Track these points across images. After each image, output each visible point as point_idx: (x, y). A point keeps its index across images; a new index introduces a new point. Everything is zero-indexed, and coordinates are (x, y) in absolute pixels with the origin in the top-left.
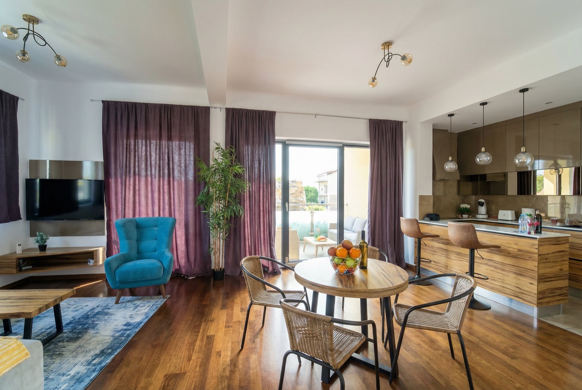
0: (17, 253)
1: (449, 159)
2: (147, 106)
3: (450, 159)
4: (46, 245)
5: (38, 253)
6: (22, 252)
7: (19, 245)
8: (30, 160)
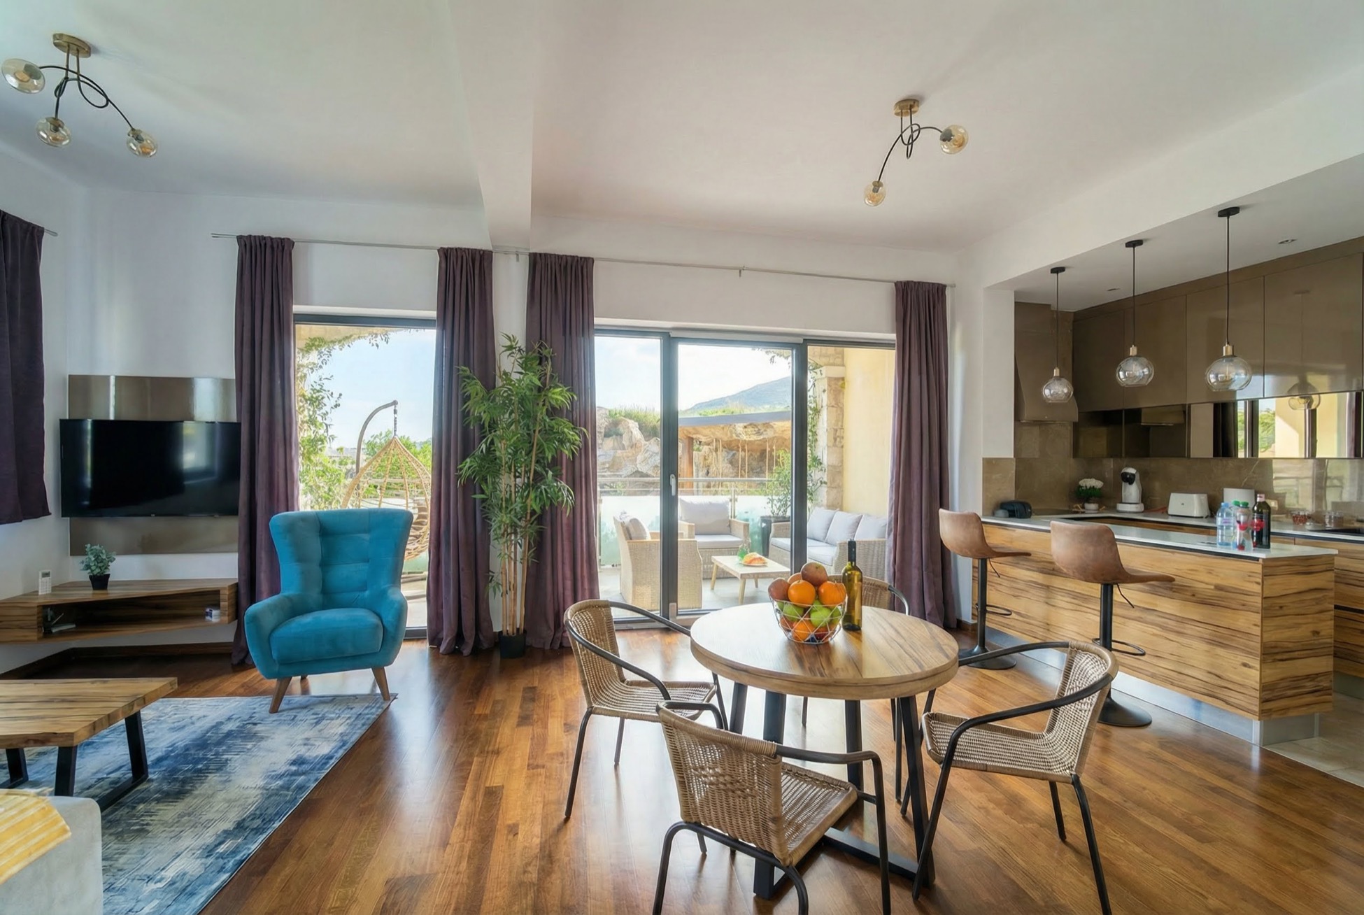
0: (41, 594)
1: (1052, 373)
3: (1056, 372)
4: (108, 576)
5: (87, 594)
6: (52, 591)
7: (46, 575)
8: (70, 376)
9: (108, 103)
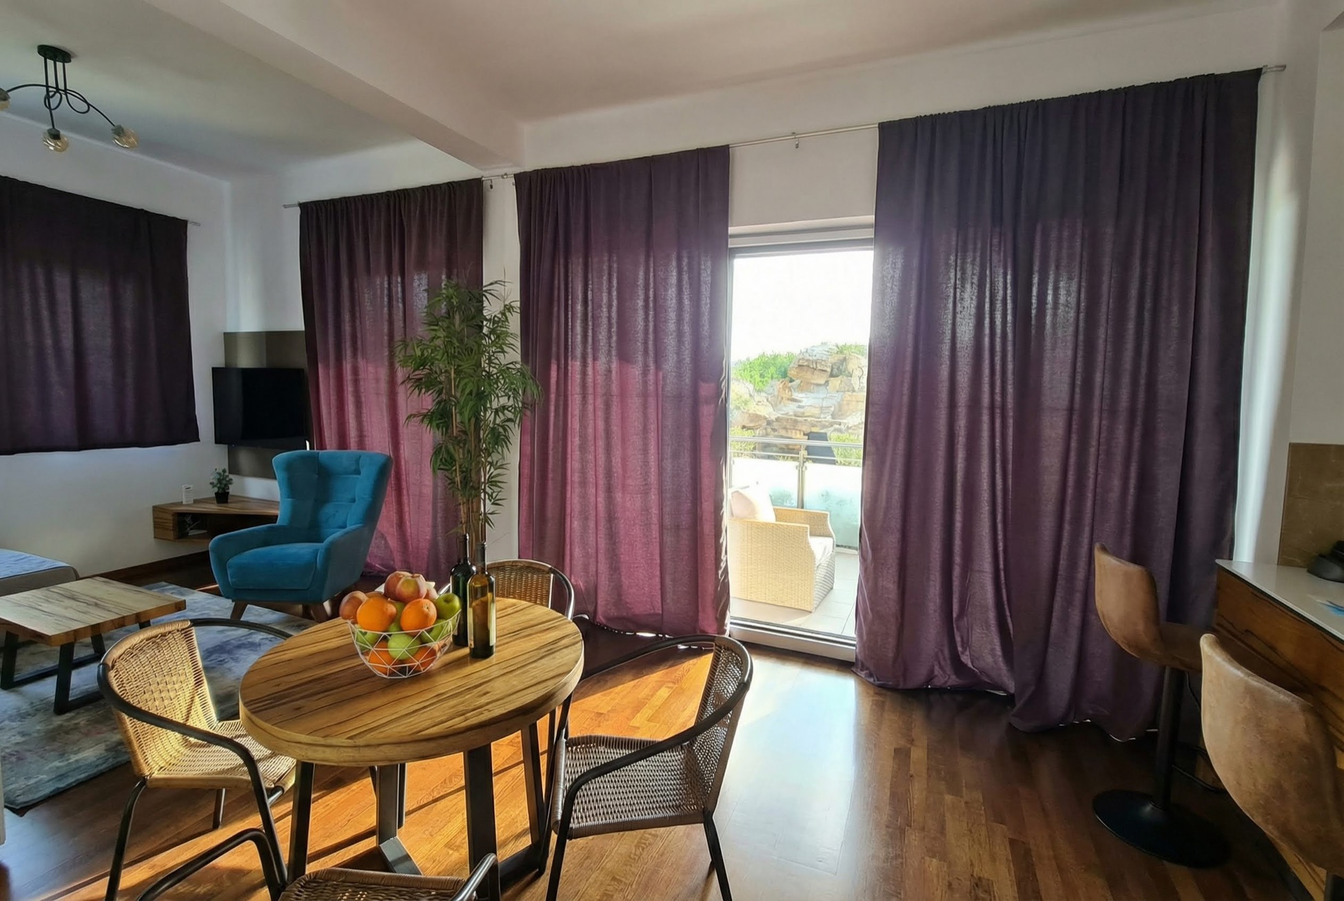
0: (184, 503)
4: (228, 493)
5: (214, 508)
6: (194, 502)
7: (187, 489)
8: (224, 333)
9: (89, 108)
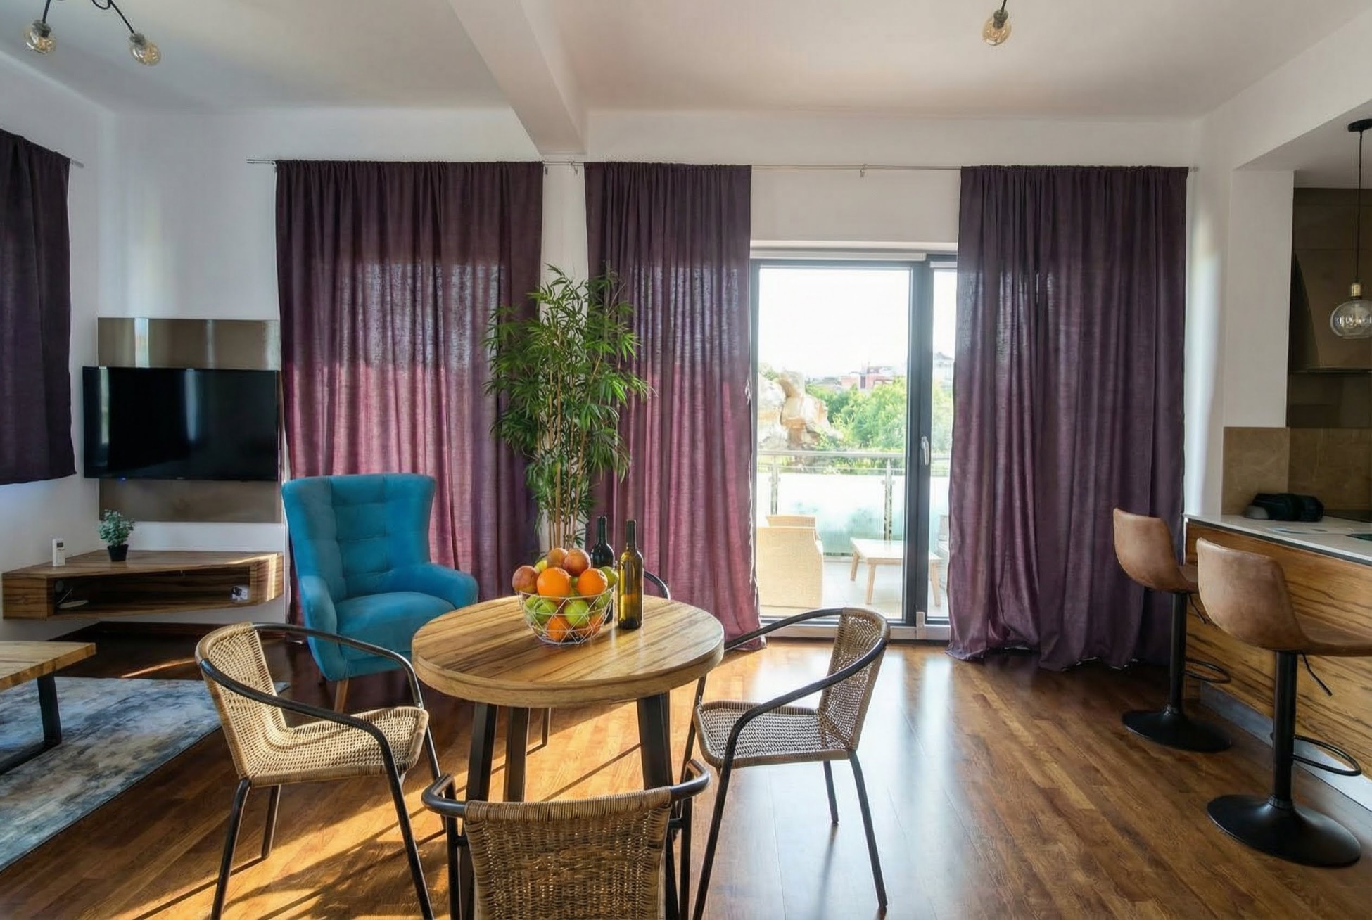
0: (54, 565)
1: (1348, 291)
2: (381, 170)
3: (1356, 290)
4: (127, 546)
5: (106, 567)
6: (66, 562)
7: (60, 545)
8: (99, 319)
9: (109, 6)
